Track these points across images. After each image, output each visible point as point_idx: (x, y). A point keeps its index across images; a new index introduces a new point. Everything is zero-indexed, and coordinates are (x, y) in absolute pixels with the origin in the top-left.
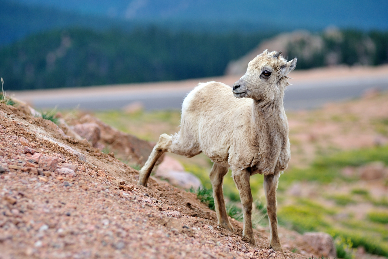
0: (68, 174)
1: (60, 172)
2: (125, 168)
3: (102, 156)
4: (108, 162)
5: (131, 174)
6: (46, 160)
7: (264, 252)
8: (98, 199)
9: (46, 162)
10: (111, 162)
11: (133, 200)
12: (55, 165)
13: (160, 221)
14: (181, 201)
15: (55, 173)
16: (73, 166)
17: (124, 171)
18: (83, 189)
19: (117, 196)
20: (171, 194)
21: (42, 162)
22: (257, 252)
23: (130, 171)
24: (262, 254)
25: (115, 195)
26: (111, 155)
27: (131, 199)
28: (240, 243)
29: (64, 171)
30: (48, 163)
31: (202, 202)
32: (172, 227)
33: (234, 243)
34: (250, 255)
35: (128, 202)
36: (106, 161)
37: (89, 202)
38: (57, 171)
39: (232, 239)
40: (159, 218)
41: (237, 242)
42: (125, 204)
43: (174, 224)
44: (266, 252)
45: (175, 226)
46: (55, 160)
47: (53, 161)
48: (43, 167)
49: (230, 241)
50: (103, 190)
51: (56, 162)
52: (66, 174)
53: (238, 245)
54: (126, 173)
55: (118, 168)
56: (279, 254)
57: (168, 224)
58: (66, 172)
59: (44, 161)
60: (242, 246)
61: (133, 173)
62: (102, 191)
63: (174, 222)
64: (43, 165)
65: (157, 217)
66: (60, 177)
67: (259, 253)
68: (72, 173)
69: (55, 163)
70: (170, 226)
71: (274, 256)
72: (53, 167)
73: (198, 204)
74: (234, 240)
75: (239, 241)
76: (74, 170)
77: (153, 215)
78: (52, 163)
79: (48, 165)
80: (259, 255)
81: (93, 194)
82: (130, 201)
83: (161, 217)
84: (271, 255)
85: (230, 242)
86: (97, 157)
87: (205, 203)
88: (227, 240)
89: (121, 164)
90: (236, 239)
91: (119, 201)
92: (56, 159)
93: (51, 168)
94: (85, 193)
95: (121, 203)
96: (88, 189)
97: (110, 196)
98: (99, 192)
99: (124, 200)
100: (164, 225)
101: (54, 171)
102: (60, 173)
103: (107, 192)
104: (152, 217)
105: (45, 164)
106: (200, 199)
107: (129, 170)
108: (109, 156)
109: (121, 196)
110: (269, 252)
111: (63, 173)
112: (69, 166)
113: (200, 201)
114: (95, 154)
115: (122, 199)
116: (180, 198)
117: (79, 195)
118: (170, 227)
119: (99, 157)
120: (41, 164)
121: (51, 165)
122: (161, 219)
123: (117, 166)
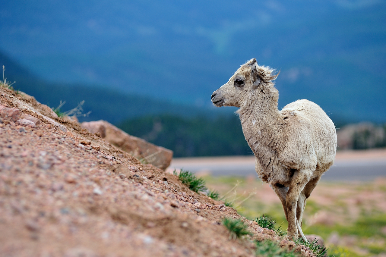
0: (28, 125)
1: (20, 122)
2: (110, 147)
3: (89, 135)
4: (93, 139)
5: (115, 152)
6: (7, 111)
7: (215, 207)
8: (50, 144)
9: (8, 113)
10: (96, 140)
11: (88, 151)
12: (16, 116)
13: (110, 167)
14: (157, 176)
15: (16, 124)
16: (35, 119)
17: (108, 149)
18: (37, 135)
19: (72, 145)
20: (149, 169)
21: (3, 113)
22: (209, 206)
23: (115, 150)
24: (213, 208)
25: (70, 144)
26: (97, 135)
27: (87, 149)
28: (193, 198)
29: (25, 122)
30: (9, 114)
31: (183, 182)
32: (120, 173)
33: (188, 198)
34: (198, 204)
35: (83, 151)
36: (91, 139)
37: (40, 145)
38: (18, 122)
39: (185, 194)
40: (109, 165)
41: (190, 197)
42: (79, 152)
43: (122, 170)
44: (217, 207)
45: (123, 172)
46: (16, 111)
47: (14, 112)
48: (5, 117)
49: (183, 195)
50: (59, 138)
51: (17, 113)
52: (26, 125)
53: (191, 199)
54: (109, 151)
55: (102, 145)
56: (230, 209)
57: (117, 170)
58: (26, 123)
59: (6, 112)
60: (195, 200)
61: (117, 152)
62: (57, 139)
63: (122, 169)
64: (4, 115)
65: (108, 164)
66: (19, 127)
67: (211, 208)
68: (32, 124)
69: (16, 115)
70: (119, 171)
71: (224, 210)
72: (14, 118)
73: (179, 184)
74: (187, 195)
75: (192, 196)
76: (36, 123)
77: (104, 162)
78: (13, 114)
79: (9, 115)
80: (210, 209)
81: (46, 140)
82: (85, 151)
83: (111, 164)
84: (221, 209)
85: (183, 197)
86: (83, 135)
87: (186, 184)
88: (181, 194)
89: (106, 143)
90: (190, 194)
91: (73, 149)
92: (18, 111)
93: (12, 119)
94: (38, 138)
95: (75, 151)
96: (42, 136)
97: (65, 144)
98: (53, 139)
99: (79, 149)
100: (113, 171)
101: (15, 122)
102: (21, 124)
103: (62, 140)
104: (102, 164)
105: (6, 114)
106: (182, 180)
107: (113, 149)
108: (95, 135)
109: (76, 145)
110: (219, 206)
111: (23, 123)
112: (31, 119)
113: (181, 182)
114: (82, 132)
115: (77, 148)
116: (157, 173)
117: (32, 139)
118: (118, 173)
119: (85, 135)
120: (3, 115)
121: (12, 116)
122: (111, 166)
123: (101, 144)
